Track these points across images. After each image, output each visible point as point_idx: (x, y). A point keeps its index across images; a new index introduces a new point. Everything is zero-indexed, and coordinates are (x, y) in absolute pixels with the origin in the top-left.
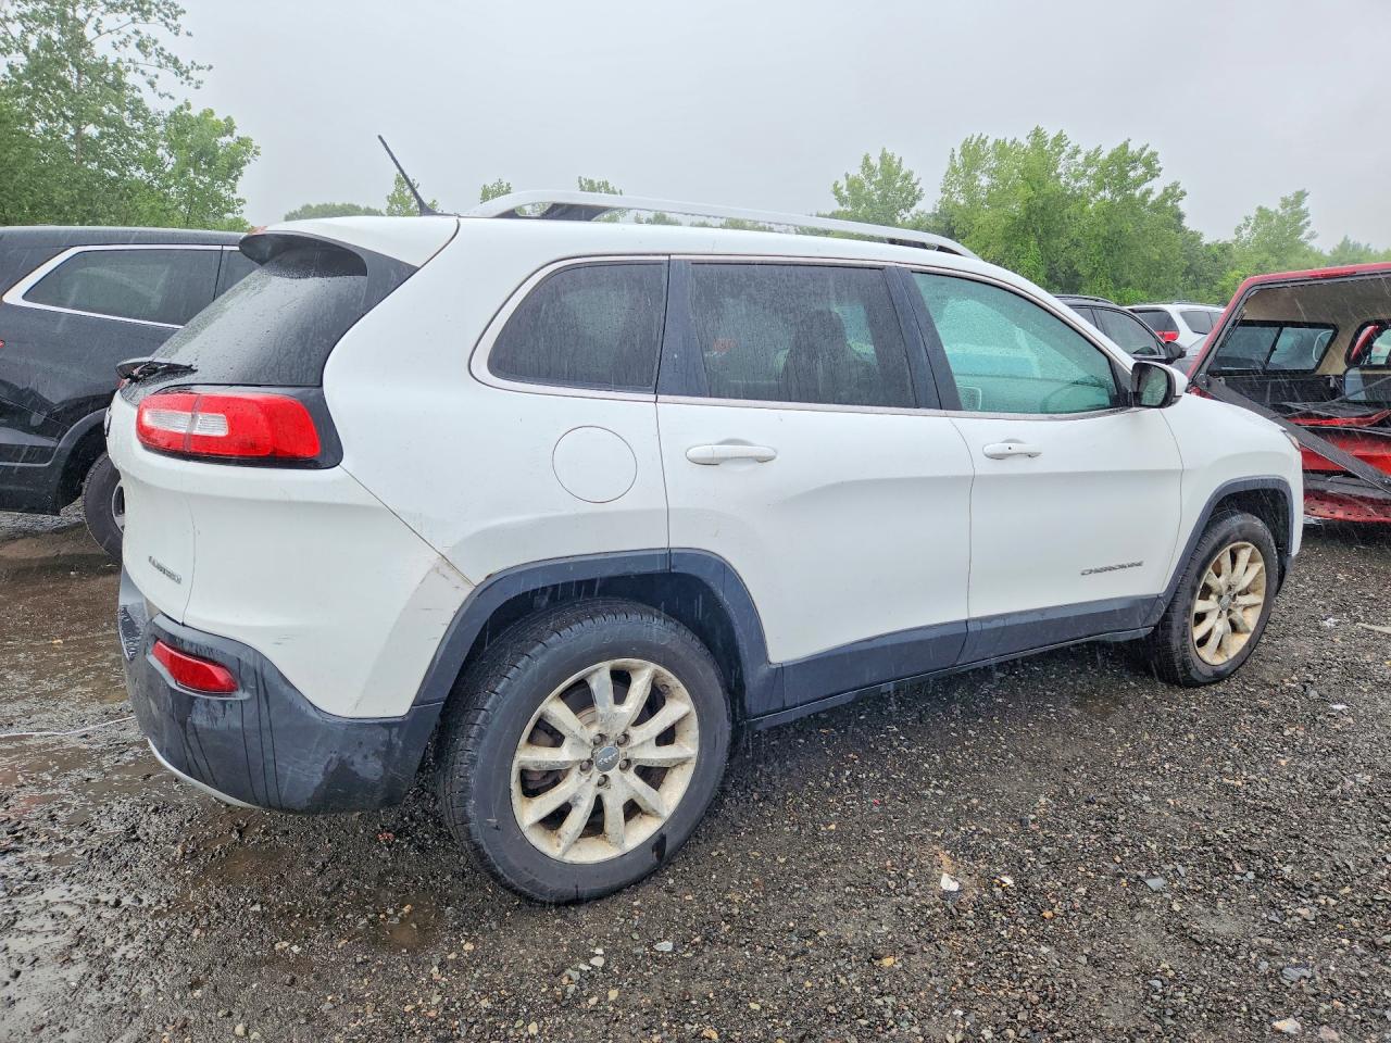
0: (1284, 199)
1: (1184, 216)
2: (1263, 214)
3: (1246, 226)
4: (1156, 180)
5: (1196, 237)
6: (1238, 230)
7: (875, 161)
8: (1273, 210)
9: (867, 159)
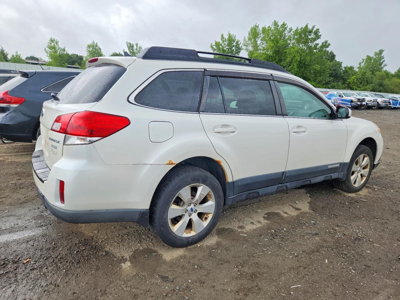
0: (375, 53)
1: (335, 56)
2: (369, 58)
3: (363, 62)
4: (319, 40)
5: (340, 64)
6: (360, 64)
7: (226, 37)
8: (371, 56)
9: (222, 35)
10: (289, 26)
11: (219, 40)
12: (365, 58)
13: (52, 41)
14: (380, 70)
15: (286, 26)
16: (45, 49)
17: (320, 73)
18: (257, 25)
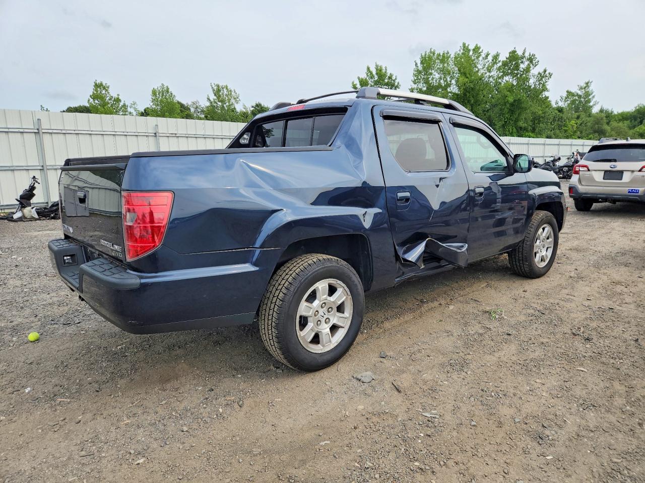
0: (580, 86)
2: (570, 94)
3: (562, 100)
7: (373, 70)
8: (574, 91)
9: (368, 69)
10: (484, 50)
11: (363, 76)
12: (565, 95)
13: (98, 86)
14: (587, 109)
15: (481, 50)
16: (89, 100)
17: (539, 119)
18: (433, 51)
